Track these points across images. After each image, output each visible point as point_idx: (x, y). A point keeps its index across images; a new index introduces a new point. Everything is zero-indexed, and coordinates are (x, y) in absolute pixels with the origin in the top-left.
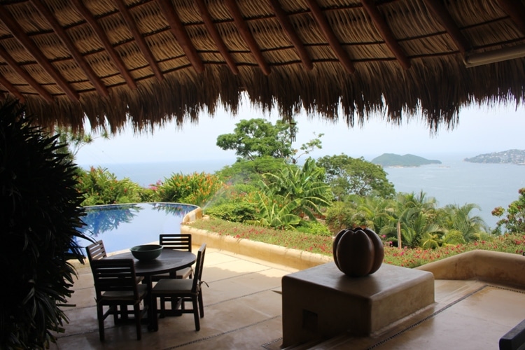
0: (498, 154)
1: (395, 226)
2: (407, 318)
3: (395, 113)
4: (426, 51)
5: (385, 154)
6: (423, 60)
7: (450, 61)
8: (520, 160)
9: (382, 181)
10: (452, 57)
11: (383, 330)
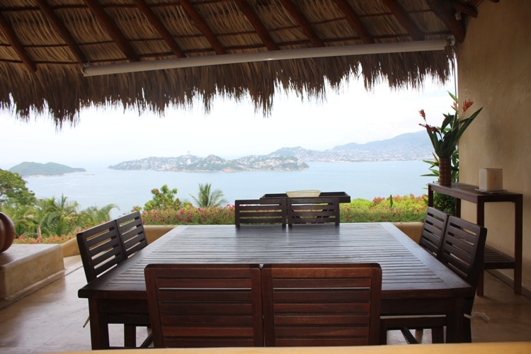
0: (139, 161)
1: (36, 232)
2: (40, 282)
3: (23, 110)
4: (50, 59)
5: (24, 163)
6: (48, 66)
7: (71, 70)
8: (158, 167)
9: (20, 189)
10: (73, 66)
11: (18, 293)
